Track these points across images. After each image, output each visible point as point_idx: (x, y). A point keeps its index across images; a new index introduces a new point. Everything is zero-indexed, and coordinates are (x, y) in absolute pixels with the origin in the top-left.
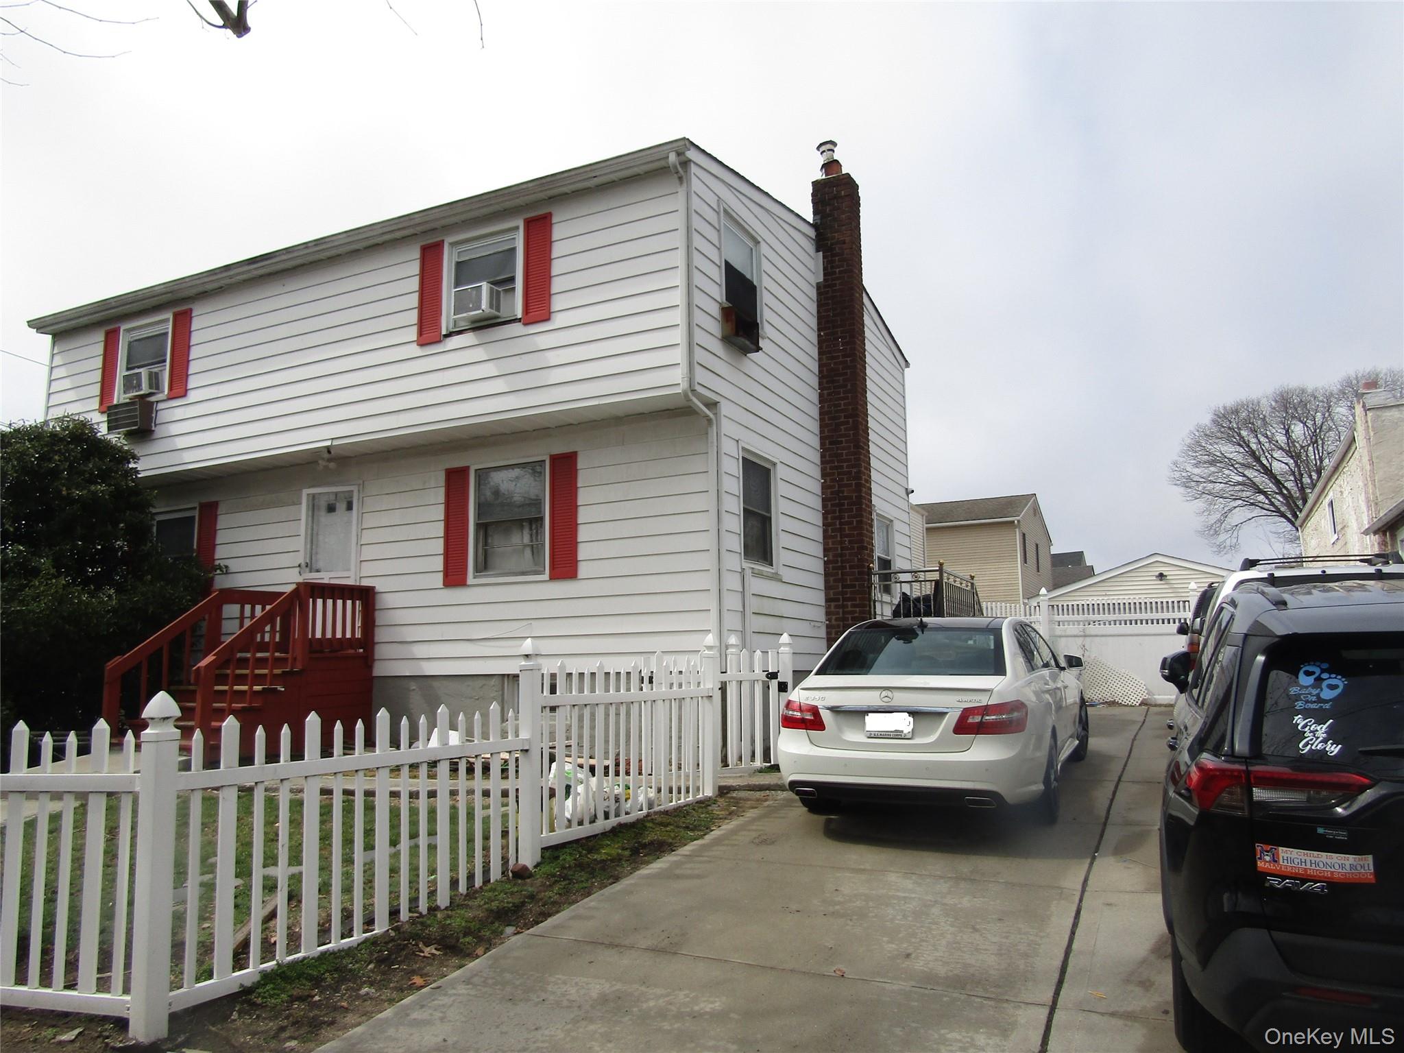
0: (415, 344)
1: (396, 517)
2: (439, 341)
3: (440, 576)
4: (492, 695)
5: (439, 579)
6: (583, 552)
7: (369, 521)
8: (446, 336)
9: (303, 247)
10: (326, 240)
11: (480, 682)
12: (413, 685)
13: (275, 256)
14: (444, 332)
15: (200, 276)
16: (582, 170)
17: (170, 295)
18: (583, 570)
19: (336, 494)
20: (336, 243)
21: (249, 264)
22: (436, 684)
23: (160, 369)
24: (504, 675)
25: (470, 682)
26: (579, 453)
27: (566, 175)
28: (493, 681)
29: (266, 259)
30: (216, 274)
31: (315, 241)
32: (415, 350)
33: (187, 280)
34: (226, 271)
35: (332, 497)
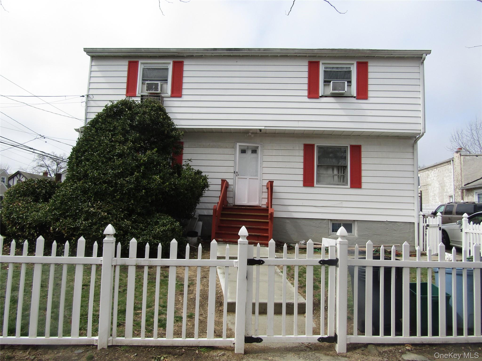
0: (307, 97)
1: (280, 159)
2: (318, 98)
3: (302, 183)
4: (325, 226)
5: (301, 184)
6: (363, 180)
7: (266, 158)
8: (321, 97)
9: (257, 50)
10: (270, 50)
11: (319, 221)
12: (288, 221)
13: (242, 50)
14: (320, 95)
15: (199, 50)
16: (390, 51)
17: (177, 54)
18: (364, 185)
19: (248, 146)
20: (275, 52)
21: (227, 50)
22: (298, 221)
23: (163, 83)
24: (329, 219)
25: (314, 221)
26: (362, 146)
27: (383, 51)
28: (325, 221)
29: (238, 51)
30: (208, 51)
31: (264, 49)
32: (306, 99)
33: (191, 50)
34: (214, 50)
35: (246, 147)
